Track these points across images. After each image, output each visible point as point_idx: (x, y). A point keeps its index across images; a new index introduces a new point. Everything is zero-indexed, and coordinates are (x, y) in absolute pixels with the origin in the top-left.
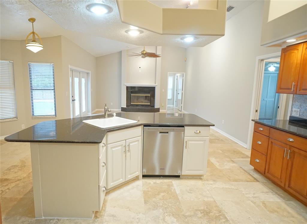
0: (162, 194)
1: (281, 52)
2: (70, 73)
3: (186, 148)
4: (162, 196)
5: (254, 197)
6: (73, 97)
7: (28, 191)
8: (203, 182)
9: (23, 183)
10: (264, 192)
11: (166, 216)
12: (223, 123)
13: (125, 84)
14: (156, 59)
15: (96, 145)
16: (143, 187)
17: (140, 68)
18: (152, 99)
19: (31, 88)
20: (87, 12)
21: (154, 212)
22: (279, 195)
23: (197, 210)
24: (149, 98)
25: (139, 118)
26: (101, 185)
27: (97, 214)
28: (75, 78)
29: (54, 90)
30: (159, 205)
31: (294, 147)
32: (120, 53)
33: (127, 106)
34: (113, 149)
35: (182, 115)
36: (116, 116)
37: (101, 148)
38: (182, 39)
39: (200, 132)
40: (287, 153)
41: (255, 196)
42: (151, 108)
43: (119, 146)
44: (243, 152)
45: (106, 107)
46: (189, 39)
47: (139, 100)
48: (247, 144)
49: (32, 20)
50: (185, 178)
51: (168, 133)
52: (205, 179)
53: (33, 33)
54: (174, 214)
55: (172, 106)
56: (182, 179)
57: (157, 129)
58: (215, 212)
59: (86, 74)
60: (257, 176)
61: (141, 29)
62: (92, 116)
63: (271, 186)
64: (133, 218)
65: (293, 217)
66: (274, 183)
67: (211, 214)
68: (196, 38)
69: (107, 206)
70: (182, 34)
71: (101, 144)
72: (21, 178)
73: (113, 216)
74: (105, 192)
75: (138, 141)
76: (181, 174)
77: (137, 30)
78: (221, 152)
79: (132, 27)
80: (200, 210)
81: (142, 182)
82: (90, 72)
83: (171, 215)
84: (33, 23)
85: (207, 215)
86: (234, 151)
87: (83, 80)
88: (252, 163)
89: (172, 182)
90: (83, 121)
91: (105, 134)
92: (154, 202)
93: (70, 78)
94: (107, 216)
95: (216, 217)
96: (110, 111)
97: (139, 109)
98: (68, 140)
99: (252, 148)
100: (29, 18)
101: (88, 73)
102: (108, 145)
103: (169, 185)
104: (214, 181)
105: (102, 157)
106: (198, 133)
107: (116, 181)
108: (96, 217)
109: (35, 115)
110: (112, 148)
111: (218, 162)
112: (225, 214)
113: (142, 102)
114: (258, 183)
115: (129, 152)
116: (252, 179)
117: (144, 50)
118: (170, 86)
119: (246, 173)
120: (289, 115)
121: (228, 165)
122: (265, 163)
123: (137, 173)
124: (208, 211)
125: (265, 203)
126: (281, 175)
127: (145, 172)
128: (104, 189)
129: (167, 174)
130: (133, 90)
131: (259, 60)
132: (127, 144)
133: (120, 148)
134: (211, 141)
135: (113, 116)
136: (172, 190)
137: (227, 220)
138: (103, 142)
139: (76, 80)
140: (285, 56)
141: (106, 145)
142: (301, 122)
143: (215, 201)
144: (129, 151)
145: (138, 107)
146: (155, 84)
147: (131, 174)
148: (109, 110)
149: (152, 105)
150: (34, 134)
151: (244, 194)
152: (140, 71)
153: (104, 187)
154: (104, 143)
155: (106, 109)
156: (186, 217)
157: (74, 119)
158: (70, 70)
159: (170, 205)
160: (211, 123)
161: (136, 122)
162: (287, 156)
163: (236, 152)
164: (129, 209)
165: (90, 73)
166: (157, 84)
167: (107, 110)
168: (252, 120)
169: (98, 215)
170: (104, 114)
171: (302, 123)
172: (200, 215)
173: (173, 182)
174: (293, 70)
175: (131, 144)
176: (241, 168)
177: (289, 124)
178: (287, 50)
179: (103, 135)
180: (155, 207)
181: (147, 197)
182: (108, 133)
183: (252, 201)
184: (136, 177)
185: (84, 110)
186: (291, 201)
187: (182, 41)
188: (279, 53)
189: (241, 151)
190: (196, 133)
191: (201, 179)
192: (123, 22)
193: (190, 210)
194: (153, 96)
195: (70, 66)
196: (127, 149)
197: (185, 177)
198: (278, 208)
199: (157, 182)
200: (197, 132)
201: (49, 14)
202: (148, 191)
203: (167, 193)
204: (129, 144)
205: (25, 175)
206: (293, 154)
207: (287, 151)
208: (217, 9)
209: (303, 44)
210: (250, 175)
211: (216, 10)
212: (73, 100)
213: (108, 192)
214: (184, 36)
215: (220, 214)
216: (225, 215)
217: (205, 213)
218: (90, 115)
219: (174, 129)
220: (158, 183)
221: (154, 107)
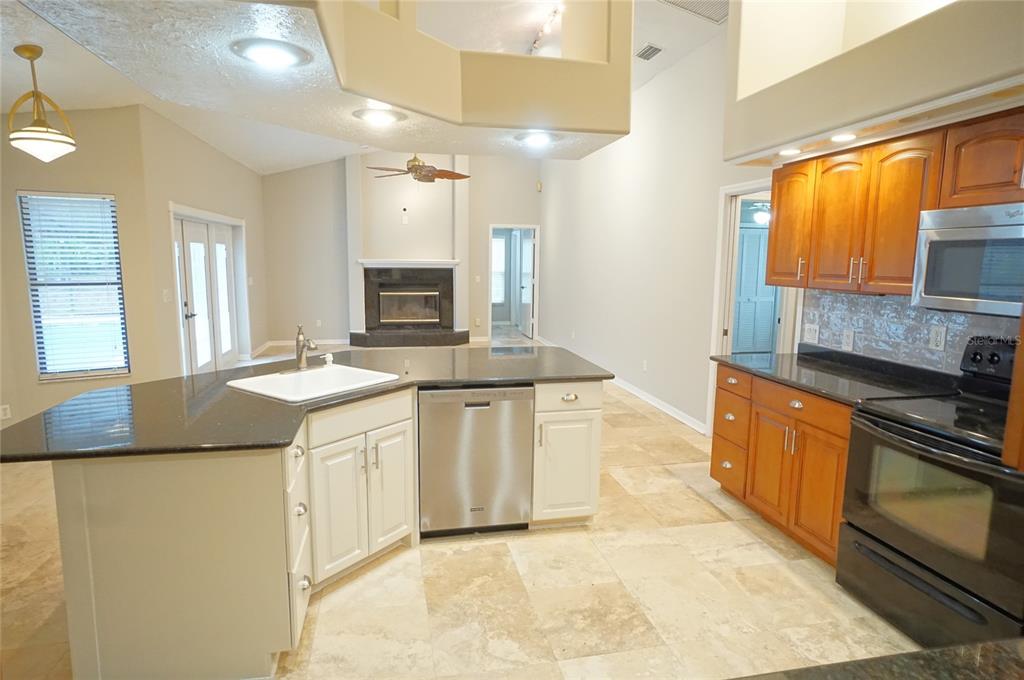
0: (479, 581)
1: (771, 178)
2: (174, 226)
3: (541, 445)
4: (478, 586)
5: (717, 561)
6: (186, 305)
7: (41, 623)
8: (591, 536)
9: (20, 602)
10: (742, 545)
11: (491, 638)
12: (645, 369)
13: (360, 261)
14: (453, 184)
15: (275, 454)
16: (424, 567)
17: (405, 210)
18: (445, 303)
19: (31, 279)
20: (233, 58)
21: (457, 631)
22: (775, 548)
23: (572, 613)
24: (435, 302)
25: (407, 363)
26: (294, 571)
27: (284, 660)
28: (191, 244)
29: (121, 284)
30: (469, 611)
31: (803, 422)
32: (342, 162)
33: (367, 329)
34: (329, 463)
35: (536, 350)
36: (333, 362)
37: (290, 464)
38: (519, 138)
39: (576, 398)
40: (790, 439)
41: (721, 556)
42: (443, 332)
43: (348, 451)
44: (696, 446)
45: (301, 337)
46: (538, 140)
47: (404, 309)
48: (705, 423)
49: (31, 51)
50: (544, 529)
51: (488, 404)
52: (597, 528)
53: (36, 95)
54: (512, 629)
56: (534, 532)
57: (459, 395)
58: (620, 610)
59: (230, 228)
60: (728, 505)
61: (399, 110)
62: (254, 367)
63: (759, 527)
64: (395, 658)
65: (802, 596)
66: (767, 519)
67: (612, 617)
68: (554, 137)
69: (316, 634)
70: (519, 127)
71: (291, 451)
72: (14, 584)
73: (335, 659)
74: (309, 592)
75: (404, 432)
76: (532, 519)
77: (390, 111)
78: (639, 449)
79: (371, 103)
80: (581, 612)
81: (418, 552)
82: (243, 225)
83: (503, 634)
84: (35, 62)
85: (600, 620)
86: (674, 445)
87: (221, 251)
88: (715, 472)
89: (505, 544)
90: (229, 383)
91: (301, 422)
92: (455, 605)
93: (176, 245)
94: (318, 662)
95: (623, 624)
96: (316, 349)
97: (404, 336)
98: (183, 444)
99: (714, 433)
100: (19, 42)
101: (235, 228)
102: (312, 451)
103: (497, 555)
104: (619, 529)
105: (295, 487)
106: (572, 400)
107: (340, 558)
108: (283, 670)
109: (50, 369)
110: (324, 459)
111: (631, 477)
112: (646, 612)
113: (415, 315)
114: (729, 523)
115: (377, 467)
116: (715, 513)
117: (415, 158)
118: (498, 264)
119: (701, 500)
120: (797, 341)
121: (657, 484)
122: (743, 469)
123: (405, 527)
124: (602, 612)
125: (743, 572)
126: (779, 497)
127: (428, 524)
128: (306, 583)
129: (496, 521)
130: (384, 279)
131: (726, 195)
132: (371, 444)
133: (349, 456)
134: (613, 422)
135: (325, 363)
136: (507, 567)
137: (651, 628)
138: (294, 443)
139: (197, 251)
140: (780, 189)
141: (306, 451)
142: (824, 358)
143: (620, 583)
144: (376, 464)
145: (402, 332)
146: (453, 258)
147: (385, 534)
148: (313, 346)
149: (447, 321)
150: (49, 436)
151: (693, 555)
152: (405, 219)
153: (306, 577)
154: (298, 447)
155: (301, 344)
156: (543, 634)
157: (192, 378)
158: (175, 218)
159: (501, 607)
160: (605, 371)
161: (396, 377)
162: (789, 445)
163: (679, 447)
164: (382, 634)
165: (244, 229)
166: (457, 260)
167: (304, 346)
168: (712, 358)
169: (288, 664)
170: (295, 357)
171: (825, 361)
172: (581, 623)
173: (509, 544)
174: (798, 226)
175: (382, 445)
176: (689, 487)
177: (798, 364)
178: (785, 175)
179: (294, 421)
180: (458, 619)
181: (436, 593)
182: (310, 415)
183: (712, 572)
184: (402, 539)
185: (226, 345)
186: (803, 558)
187: (520, 144)
188: (768, 181)
189: (690, 442)
190: (567, 401)
191: (585, 528)
192: (344, 90)
193: (557, 612)
194: (448, 294)
195: (172, 206)
196: (372, 459)
197: (541, 527)
198: (771, 580)
199: (463, 549)
200: (569, 398)
201: (106, 57)
202: (439, 577)
203: (492, 577)
204: (377, 445)
205: (26, 575)
206: (802, 437)
207: (790, 433)
208: (608, 61)
209: (815, 161)
210: (712, 504)
211: (606, 63)
212: (187, 317)
213: (317, 593)
214: (522, 131)
215: (634, 613)
216: (644, 614)
217: (595, 618)
218: (248, 362)
219: (505, 393)
220: (466, 552)
221: (452, 327)
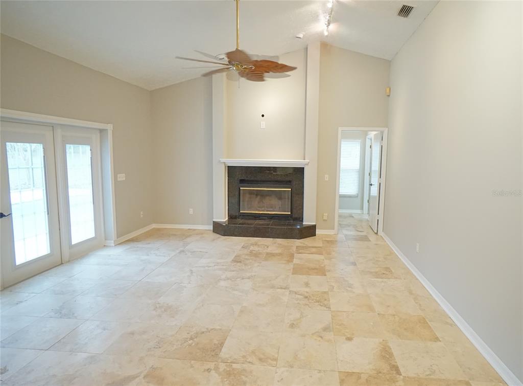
13: (223, 160)
17: (263, 116)
18: (296, 199)
24: (288, 196)
32: (210, 76)
33: (229, 218)
55: (359, 211)
82: (109, 127)
101: (101, 131)
146: (304, 159)
149: (296, 215)
152: (263, 123)
165: (110, 131)
166: (307, 161)
194: (299, 191)
221: (302, 220)
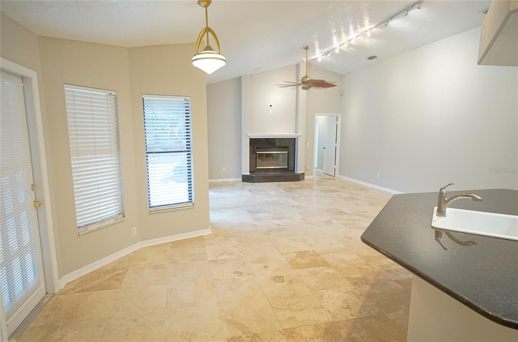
13: (248, 134)
14: (297, 92)
17: (271, 106)
18: (291, 158)
32: (240, 79)
33: (250, 172)
42: (289, 173)
53: (208, 30)
109: (152, 204)
117: (306, 76)
130: (260, 145)
145: (269, 174)
146: (296, 133)
149: (291, 168)
152: (271, 111)
166: (299, 134)
194: (293, 152)
221: (294, 171)
